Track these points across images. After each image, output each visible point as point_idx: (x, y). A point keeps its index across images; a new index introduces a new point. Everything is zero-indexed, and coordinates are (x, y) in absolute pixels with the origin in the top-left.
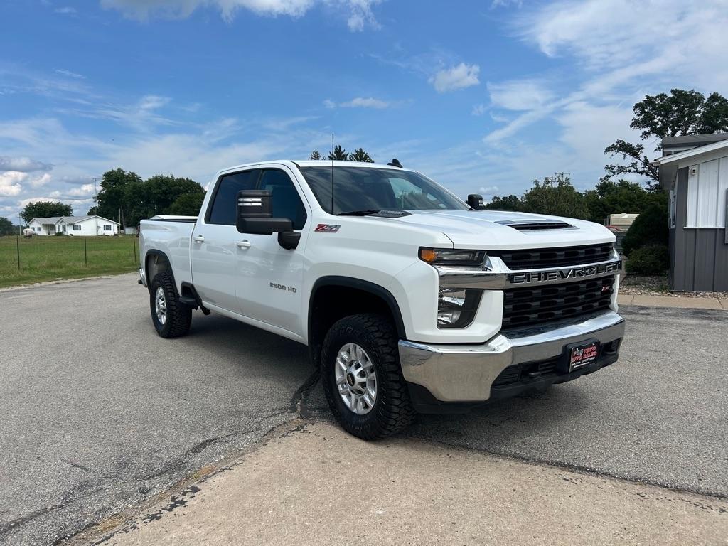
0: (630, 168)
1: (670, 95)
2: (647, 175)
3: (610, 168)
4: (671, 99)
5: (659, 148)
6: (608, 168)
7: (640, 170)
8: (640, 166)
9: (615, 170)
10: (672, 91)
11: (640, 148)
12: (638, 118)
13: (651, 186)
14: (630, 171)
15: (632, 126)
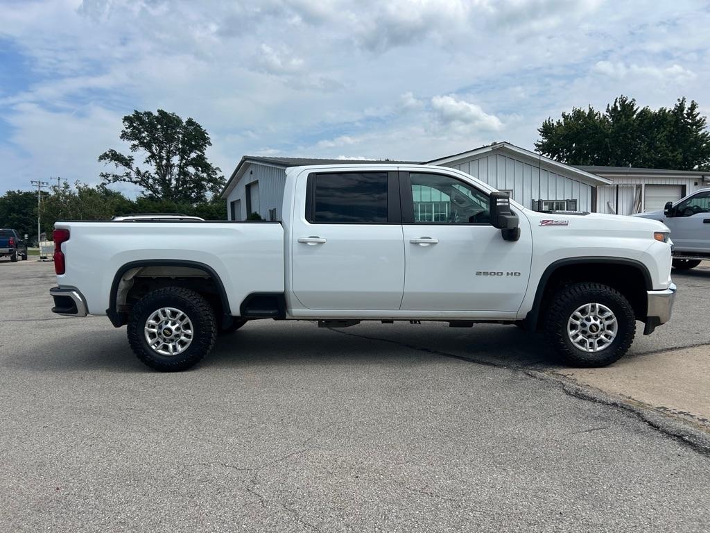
0: (124, 178)
1: (156, 114)
2: (140, 185)
3: (105, 176)
4: (156, 118)
5: (147, 161)
6: (103, 176)
7: (134, 179)
8: (134, 176)
9: (110, 178)
10: (158, 111)
11: (131, 159)
12: (126, 131)
13: (145, 195)
14: (124, 180)
15: (122, 137)
